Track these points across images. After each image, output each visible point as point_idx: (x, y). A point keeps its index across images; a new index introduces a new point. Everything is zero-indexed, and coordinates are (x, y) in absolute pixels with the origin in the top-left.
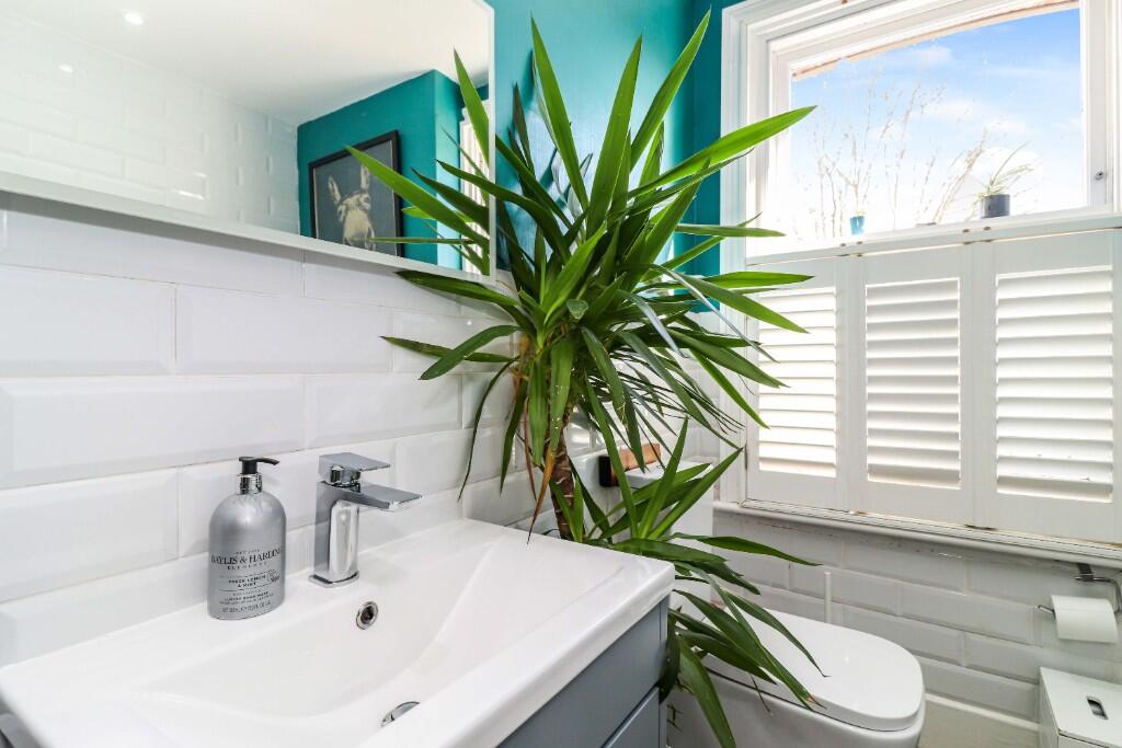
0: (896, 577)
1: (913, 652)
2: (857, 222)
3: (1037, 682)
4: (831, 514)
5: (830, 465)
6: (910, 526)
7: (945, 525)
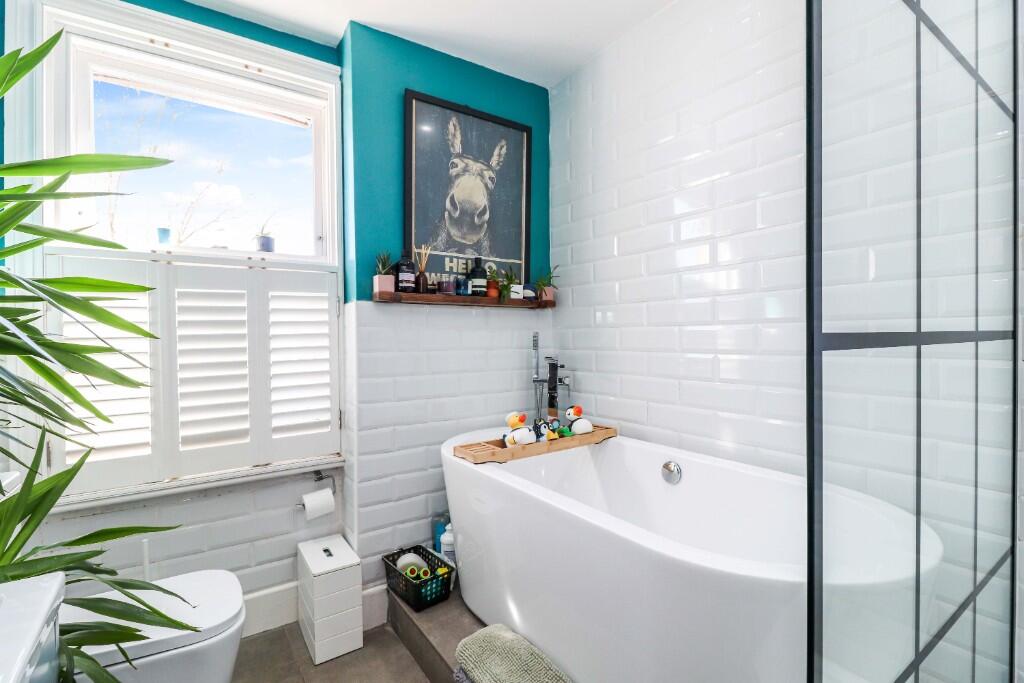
0: (202, 522)
1: (232, 570)
2: (164, 233)
3: (296, 554)
4: (153, 486)
5: (146, 444)
6: (228, 476)
7: (241, 470)
